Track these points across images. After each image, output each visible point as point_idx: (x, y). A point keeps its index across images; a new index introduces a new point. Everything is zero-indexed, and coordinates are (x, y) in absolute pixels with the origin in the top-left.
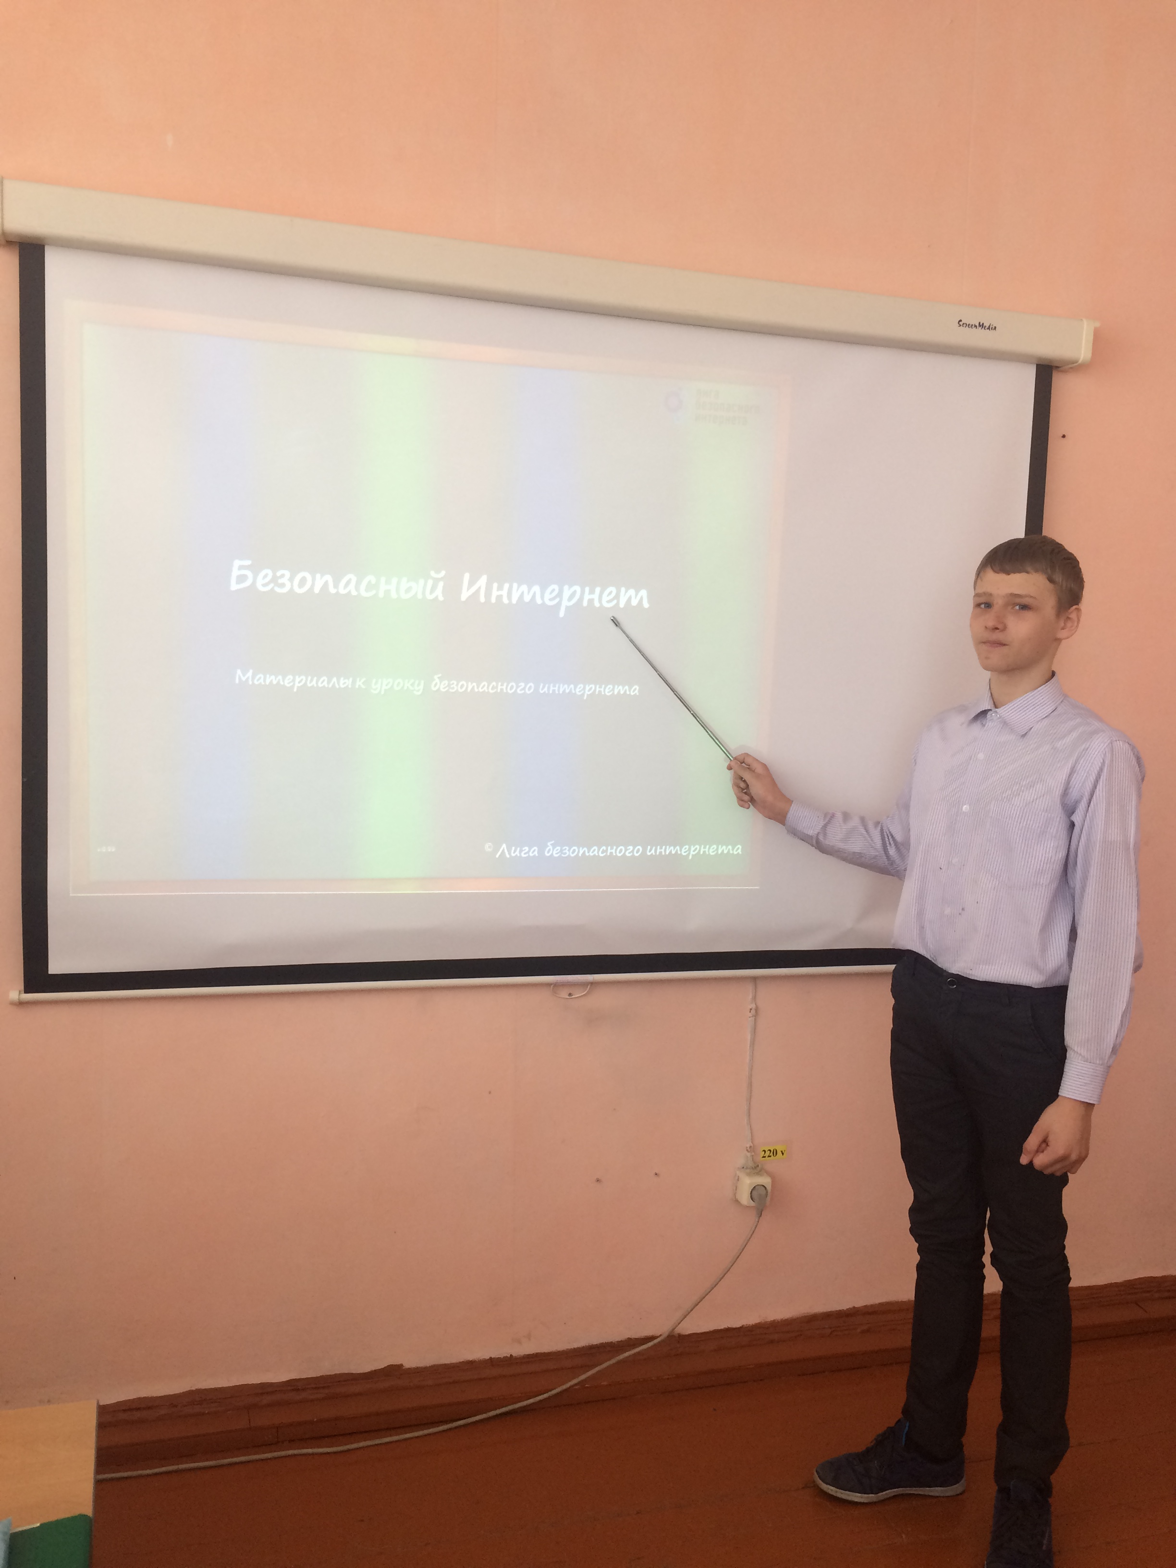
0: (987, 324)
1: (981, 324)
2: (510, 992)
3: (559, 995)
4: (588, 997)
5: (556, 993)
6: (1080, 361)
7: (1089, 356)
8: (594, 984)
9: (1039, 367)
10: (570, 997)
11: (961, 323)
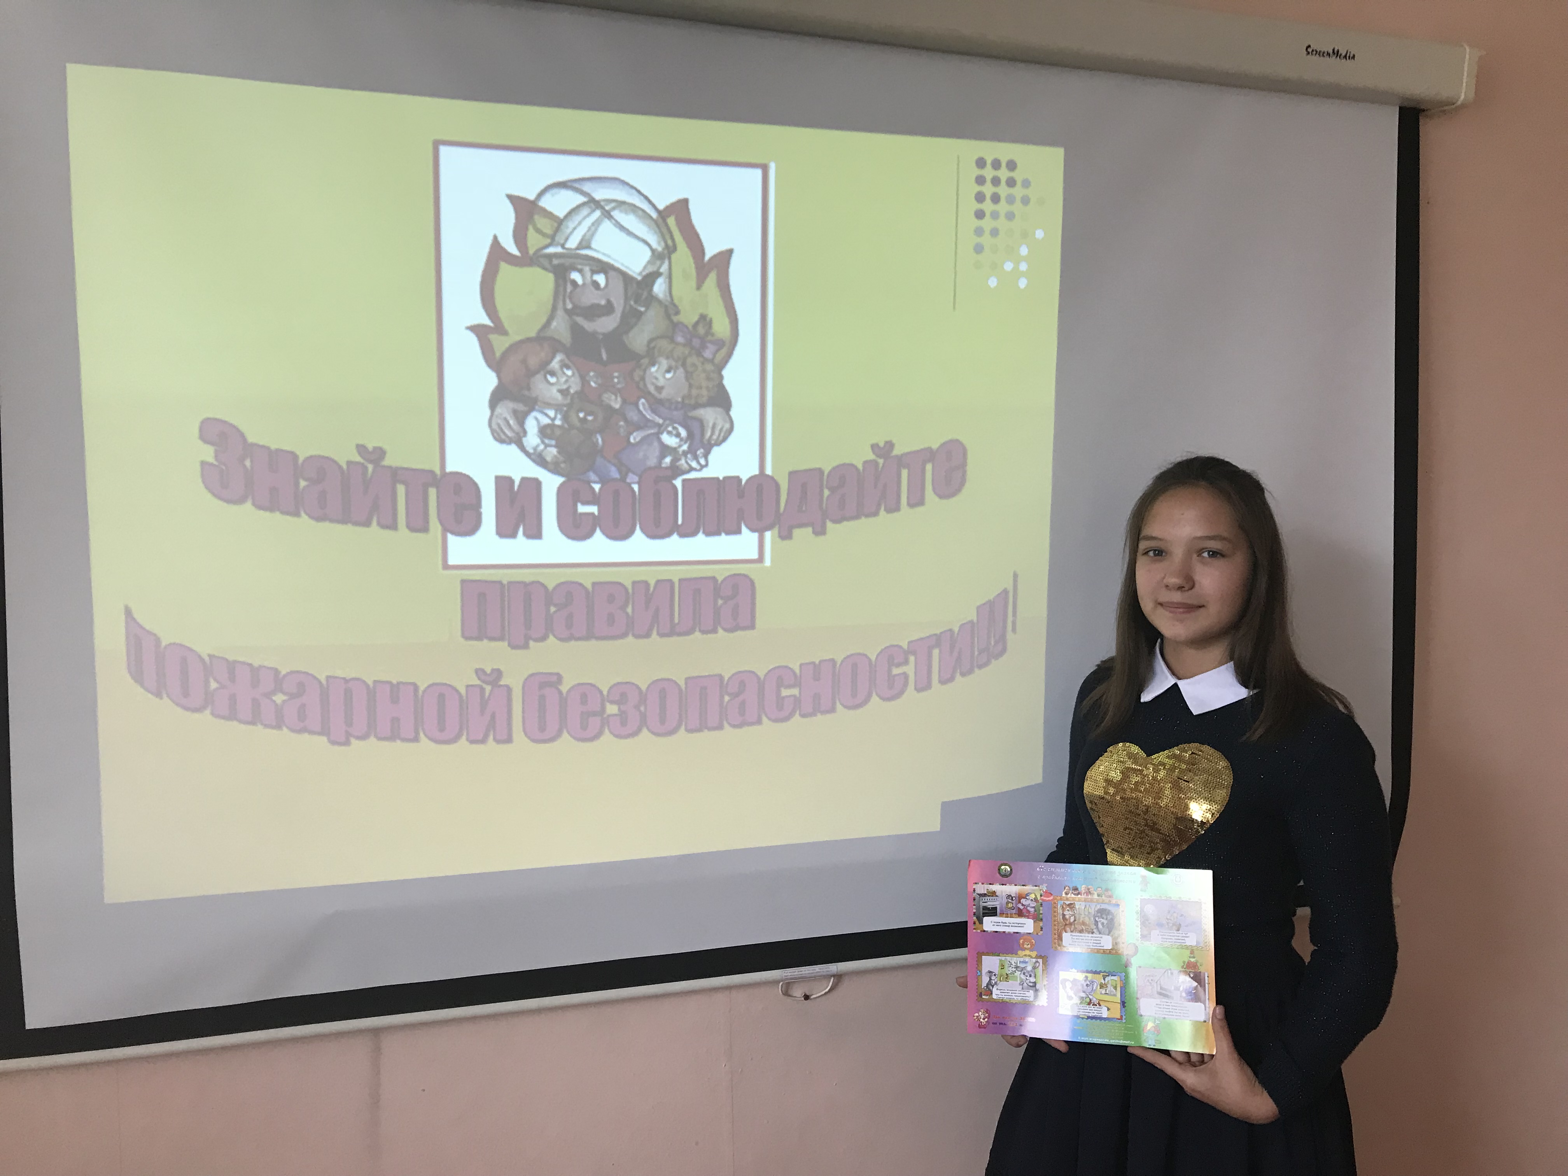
0: (1343, 52)
1: (1336, 50)
2: (720, 997)
3: (790, 996)
4: (828, 996)
5: (786, 994)
6: (1459, 103)
7: (1472, 95)
8: (839, 977)
9: (1402, 110)
10: (807, 997)
11: (1310, 50)
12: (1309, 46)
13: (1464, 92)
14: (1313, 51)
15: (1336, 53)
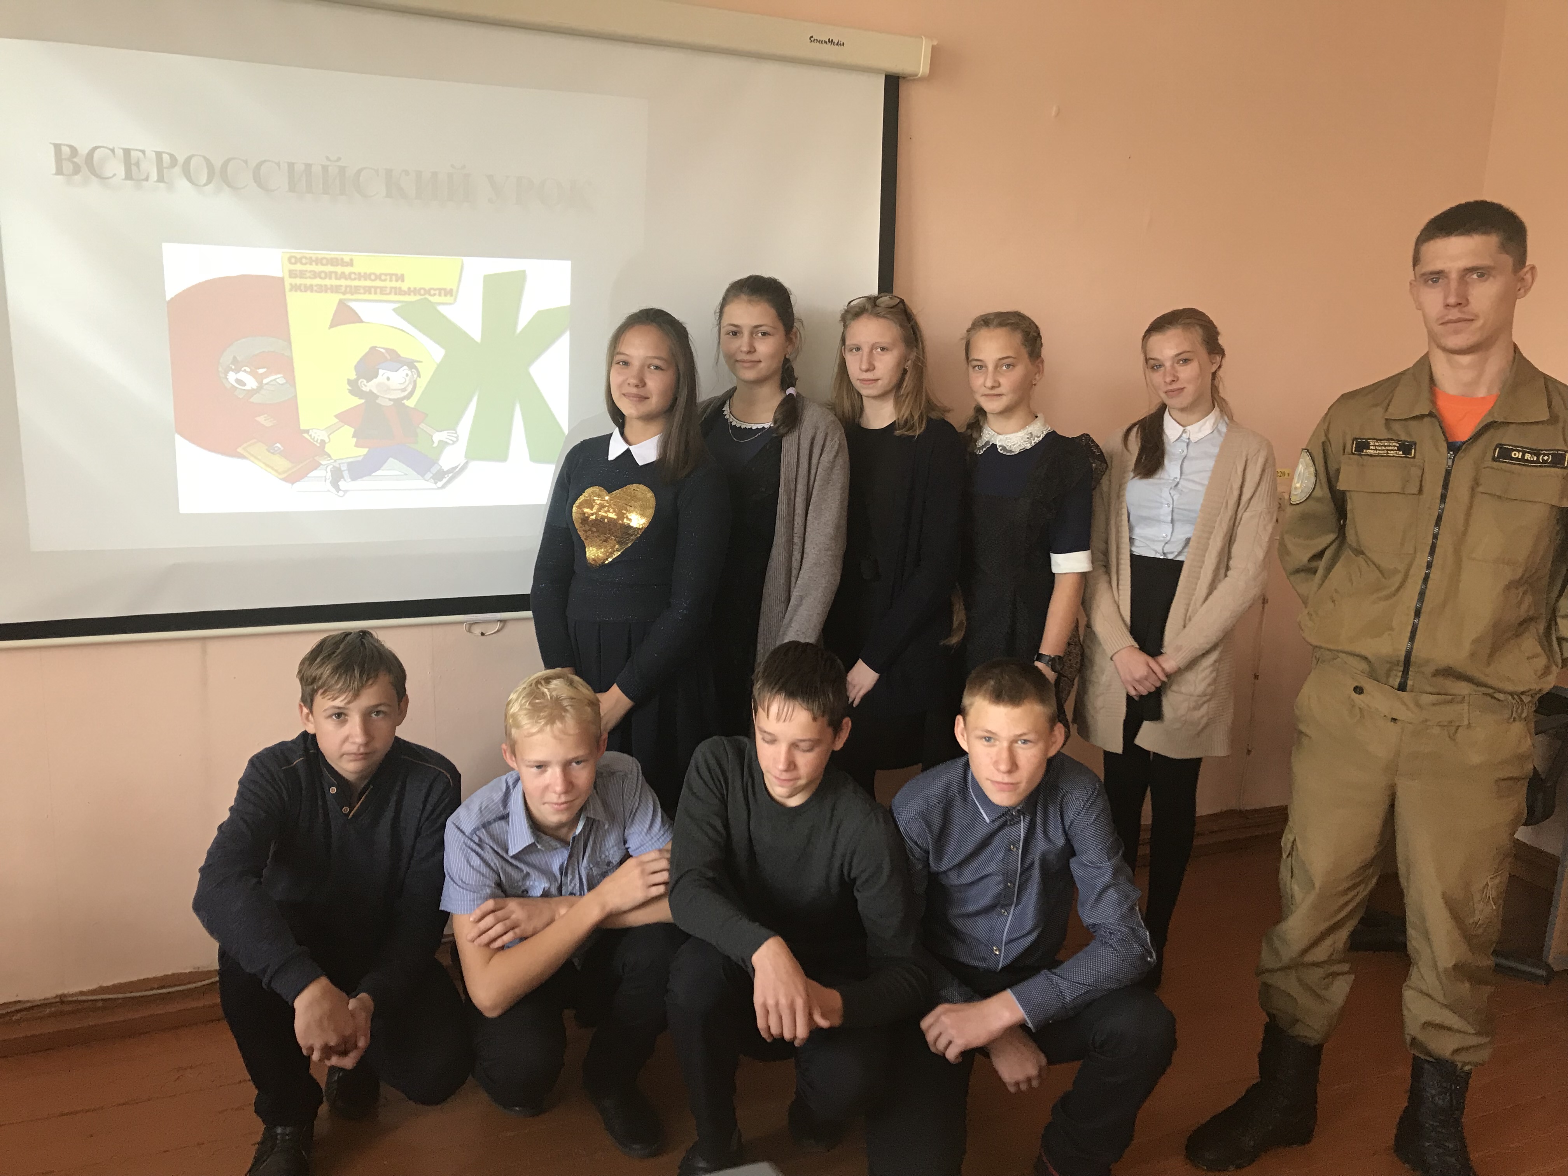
0: (835, 41)
1: (830, 40)
2: (427, 631)
3: (472, 633)
4: (499, 634)
5: (469, 631)
6: (919, 76)
7: (927, 70)
8: (504, 622)
9: (886, 76)
10: (483, 634)
11: (812, 39)
12: (812, 37)
13: (923, 68)
14: (814, 40)
15: (831, 42)
